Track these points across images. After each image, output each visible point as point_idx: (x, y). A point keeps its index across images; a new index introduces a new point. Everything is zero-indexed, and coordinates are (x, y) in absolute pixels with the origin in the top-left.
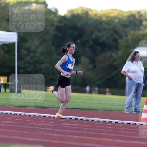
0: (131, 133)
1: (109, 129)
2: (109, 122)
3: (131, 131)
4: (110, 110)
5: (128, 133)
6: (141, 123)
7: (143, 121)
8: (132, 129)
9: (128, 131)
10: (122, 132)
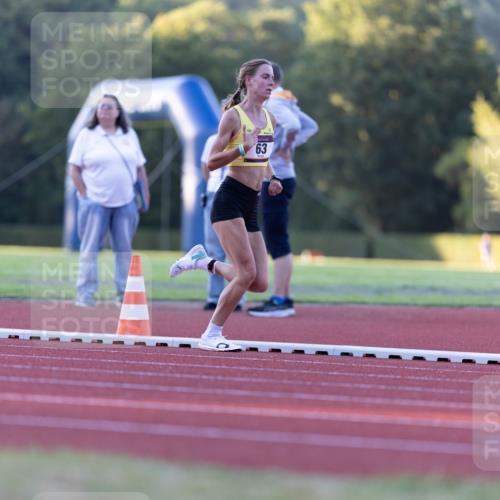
0: (84, 370)
1: (10, 361)
2: (10, 337)
3: (83, 365)
4: (12, 298)
5: (75, 372)
6: (117, 336)
7: (124, 331)
8: (88, 357)
9: (73, 364)
10: (54, 368)
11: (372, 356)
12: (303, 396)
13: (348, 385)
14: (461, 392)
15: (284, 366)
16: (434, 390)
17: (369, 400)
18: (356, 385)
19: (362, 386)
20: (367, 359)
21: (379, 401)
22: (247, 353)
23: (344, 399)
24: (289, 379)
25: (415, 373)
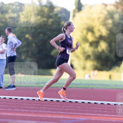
11: (34, 100)
12: (17, 110)
13: (28, 107)
14: (56, 109)
15: (12, 102)
16: (49, 108)
17: (33, 111)
18: (30, 107)
19: (31, 107)
20: (33, 100)
21: (35, 111)
22: (3, 99)
23: (27, 110)
24: (13, 106)
25: (45, 104)
